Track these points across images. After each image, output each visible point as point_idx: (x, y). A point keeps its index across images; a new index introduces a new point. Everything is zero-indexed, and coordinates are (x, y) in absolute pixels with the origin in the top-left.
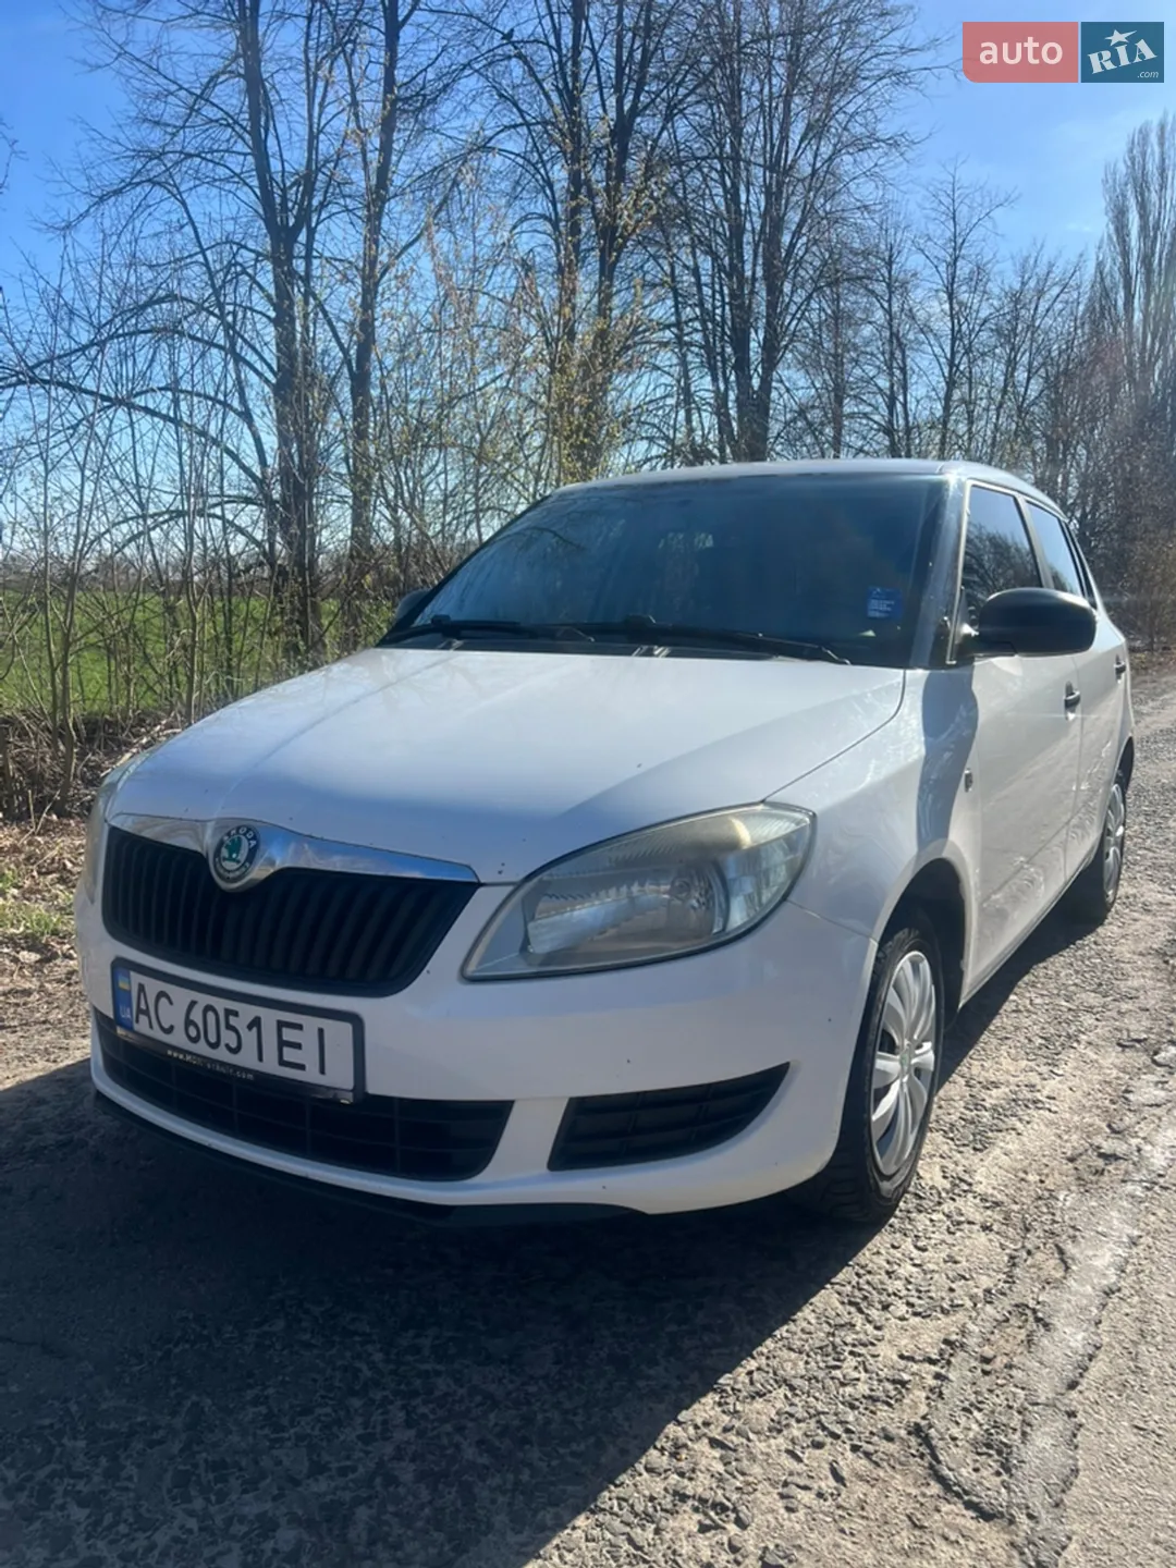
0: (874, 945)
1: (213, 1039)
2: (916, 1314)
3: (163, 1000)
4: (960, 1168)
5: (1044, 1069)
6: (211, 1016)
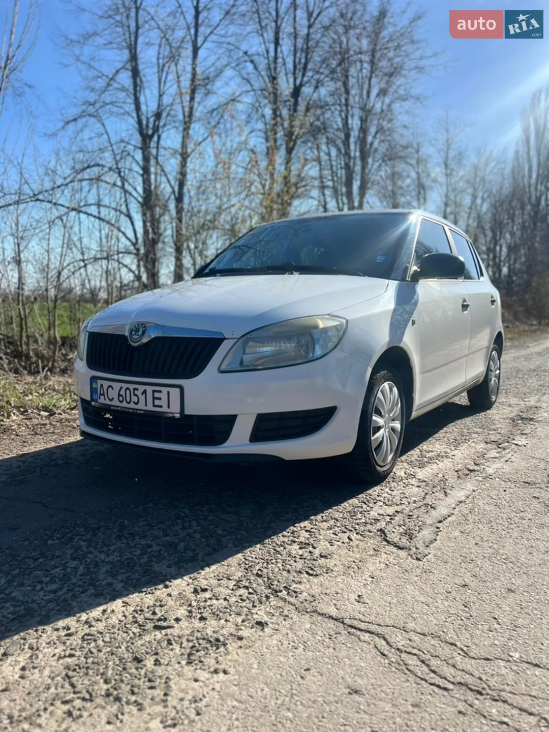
0: (370, 370)
1: (128, 400)
2: (386, 505)
3: (110, 389)
4: (412, 472)
6: (128, 391)
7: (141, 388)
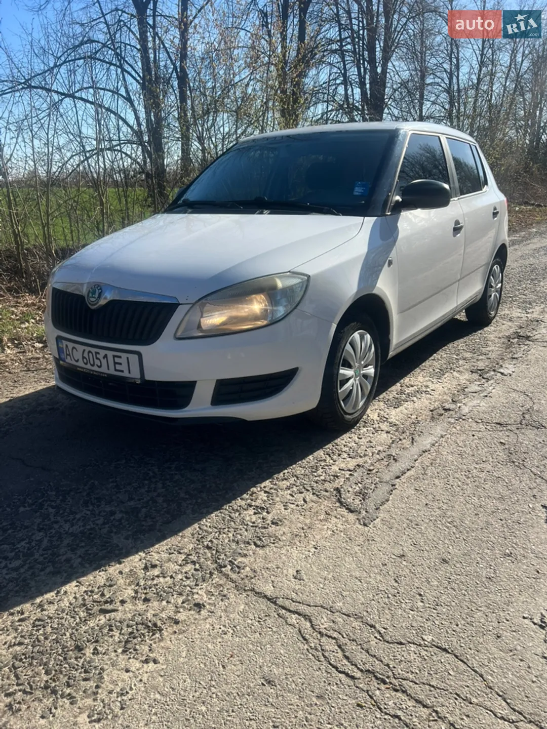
0: (334, 326)
1: (92, 363)
2: (350, 457)
3: (74, 350)
4: (386, 414)
5: (435, 381)
6: (90, 355)
7: (103, 353)
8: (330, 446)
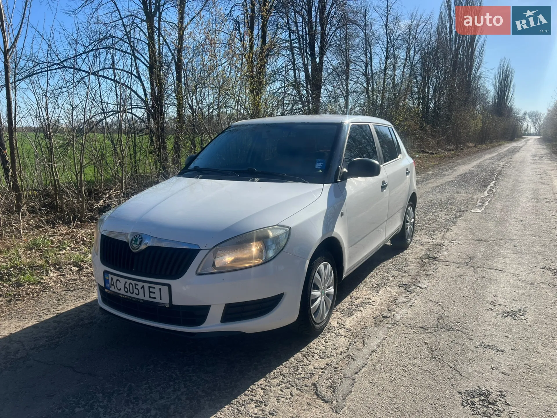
0: (308, 262)
1: (132, 292)
2: (320, 358)
3: (118, 282)
4: (343, 321)
5: (374, 294)
6: (131, 286)
7: (141, 284)
8: (305, 349)
